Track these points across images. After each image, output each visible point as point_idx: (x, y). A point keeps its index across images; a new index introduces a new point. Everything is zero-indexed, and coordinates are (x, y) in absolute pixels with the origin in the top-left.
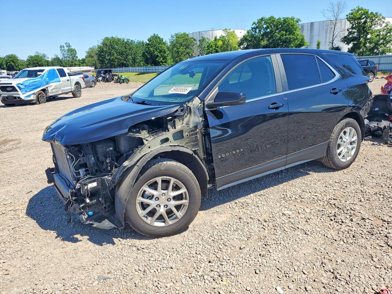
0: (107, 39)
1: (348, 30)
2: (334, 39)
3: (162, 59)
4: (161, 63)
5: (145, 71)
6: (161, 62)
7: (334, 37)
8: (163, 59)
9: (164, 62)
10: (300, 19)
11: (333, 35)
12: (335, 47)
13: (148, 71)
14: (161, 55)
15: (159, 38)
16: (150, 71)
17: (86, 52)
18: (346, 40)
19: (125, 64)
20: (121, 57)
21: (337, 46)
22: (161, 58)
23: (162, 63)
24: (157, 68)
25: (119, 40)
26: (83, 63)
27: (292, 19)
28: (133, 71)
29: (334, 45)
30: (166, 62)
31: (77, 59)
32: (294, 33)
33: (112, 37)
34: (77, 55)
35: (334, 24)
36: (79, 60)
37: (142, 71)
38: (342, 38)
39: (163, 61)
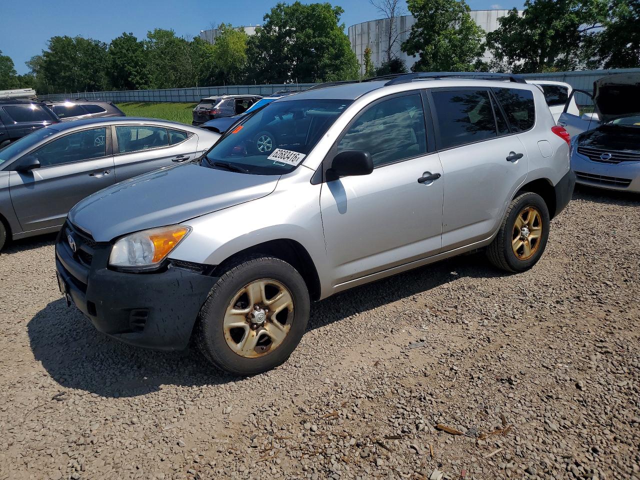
0: (57, 40)
1: (413, 29)
2: (391, 44)
3: (138, 78)
4: (138, 86)
6: (138, 83)
7: (392, 42)
8: (141, 79)
9: (143, 83)
10: (340, 8)
11: (390, 38)
12: (393, 59)
14: (137, 71)
15: (135, 39)
17: (26, 63)
18: (410, 47)
19: (93, 86)
20: (85, 73)
21: (395, 58)
22: (136, 76)
23: (140, 84)
24: (131, 93)
25: (80, 41)
26: (24, 82)
27: (327, 7)
29: (391, 55)
30: (146, 83)
31: (17, 75)
32: (329, 33)
33: (65, 37)
34: (15, 68)
36: (20, 78)
38: (403, 44)
39: (141, 82)
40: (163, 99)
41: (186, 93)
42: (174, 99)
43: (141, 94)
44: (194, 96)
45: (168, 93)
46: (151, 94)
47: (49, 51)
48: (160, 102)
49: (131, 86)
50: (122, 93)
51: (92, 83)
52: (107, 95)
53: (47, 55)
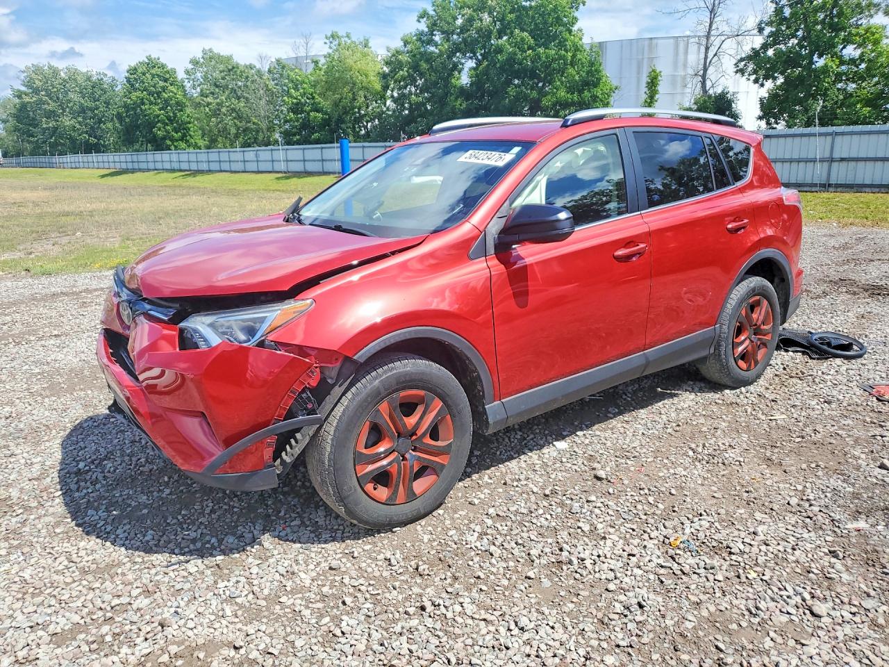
1: (761, 30)
2: (708, 61)
3: (169, 128)
4: (169, 142)
5: (130, 166)
6: (169, 138)
7: (710, 56)
8: (175, 130)
9: (178, 139)
11: (707, 49)
12: (711, 92)
13: (136, 166)
15: (163, 65)
16: (143, 166)
19: (94, 144)
20: (79, 123)
21: (719, 90)
22: (166, 127)
23: (173, 140)
24: (159, 156)
28: (101, 165)
29: (708, 84)
30: (184, 139)
32: (564, 41)
35: (710, 8)
37: (124, 166)
38: (742, 60)
39: (176, 136)
40: (214, 166)
41: (257, 156)
42: (235, 167)
43: (174, 157)
44: (273, 161)
45: (224, 156)
46: (193, 158)
47: (23, 89)
48: (210, 171)
49: (159, 145)
50: (142, 157)
51: (93, 140)
52: (117, 159)
53: (19, 95)
